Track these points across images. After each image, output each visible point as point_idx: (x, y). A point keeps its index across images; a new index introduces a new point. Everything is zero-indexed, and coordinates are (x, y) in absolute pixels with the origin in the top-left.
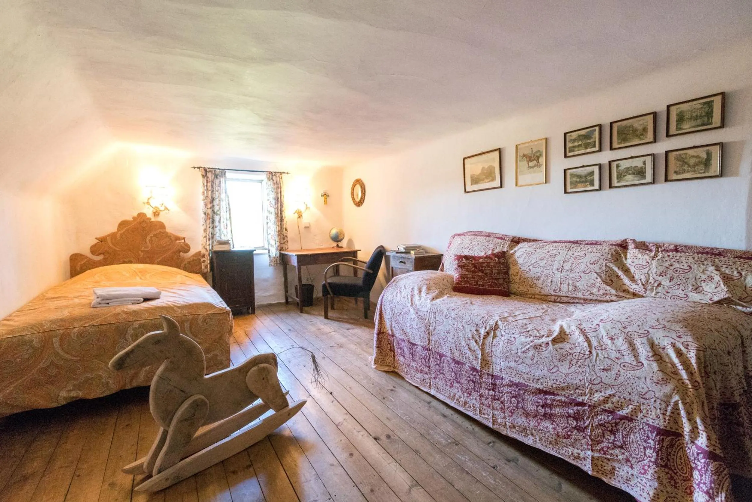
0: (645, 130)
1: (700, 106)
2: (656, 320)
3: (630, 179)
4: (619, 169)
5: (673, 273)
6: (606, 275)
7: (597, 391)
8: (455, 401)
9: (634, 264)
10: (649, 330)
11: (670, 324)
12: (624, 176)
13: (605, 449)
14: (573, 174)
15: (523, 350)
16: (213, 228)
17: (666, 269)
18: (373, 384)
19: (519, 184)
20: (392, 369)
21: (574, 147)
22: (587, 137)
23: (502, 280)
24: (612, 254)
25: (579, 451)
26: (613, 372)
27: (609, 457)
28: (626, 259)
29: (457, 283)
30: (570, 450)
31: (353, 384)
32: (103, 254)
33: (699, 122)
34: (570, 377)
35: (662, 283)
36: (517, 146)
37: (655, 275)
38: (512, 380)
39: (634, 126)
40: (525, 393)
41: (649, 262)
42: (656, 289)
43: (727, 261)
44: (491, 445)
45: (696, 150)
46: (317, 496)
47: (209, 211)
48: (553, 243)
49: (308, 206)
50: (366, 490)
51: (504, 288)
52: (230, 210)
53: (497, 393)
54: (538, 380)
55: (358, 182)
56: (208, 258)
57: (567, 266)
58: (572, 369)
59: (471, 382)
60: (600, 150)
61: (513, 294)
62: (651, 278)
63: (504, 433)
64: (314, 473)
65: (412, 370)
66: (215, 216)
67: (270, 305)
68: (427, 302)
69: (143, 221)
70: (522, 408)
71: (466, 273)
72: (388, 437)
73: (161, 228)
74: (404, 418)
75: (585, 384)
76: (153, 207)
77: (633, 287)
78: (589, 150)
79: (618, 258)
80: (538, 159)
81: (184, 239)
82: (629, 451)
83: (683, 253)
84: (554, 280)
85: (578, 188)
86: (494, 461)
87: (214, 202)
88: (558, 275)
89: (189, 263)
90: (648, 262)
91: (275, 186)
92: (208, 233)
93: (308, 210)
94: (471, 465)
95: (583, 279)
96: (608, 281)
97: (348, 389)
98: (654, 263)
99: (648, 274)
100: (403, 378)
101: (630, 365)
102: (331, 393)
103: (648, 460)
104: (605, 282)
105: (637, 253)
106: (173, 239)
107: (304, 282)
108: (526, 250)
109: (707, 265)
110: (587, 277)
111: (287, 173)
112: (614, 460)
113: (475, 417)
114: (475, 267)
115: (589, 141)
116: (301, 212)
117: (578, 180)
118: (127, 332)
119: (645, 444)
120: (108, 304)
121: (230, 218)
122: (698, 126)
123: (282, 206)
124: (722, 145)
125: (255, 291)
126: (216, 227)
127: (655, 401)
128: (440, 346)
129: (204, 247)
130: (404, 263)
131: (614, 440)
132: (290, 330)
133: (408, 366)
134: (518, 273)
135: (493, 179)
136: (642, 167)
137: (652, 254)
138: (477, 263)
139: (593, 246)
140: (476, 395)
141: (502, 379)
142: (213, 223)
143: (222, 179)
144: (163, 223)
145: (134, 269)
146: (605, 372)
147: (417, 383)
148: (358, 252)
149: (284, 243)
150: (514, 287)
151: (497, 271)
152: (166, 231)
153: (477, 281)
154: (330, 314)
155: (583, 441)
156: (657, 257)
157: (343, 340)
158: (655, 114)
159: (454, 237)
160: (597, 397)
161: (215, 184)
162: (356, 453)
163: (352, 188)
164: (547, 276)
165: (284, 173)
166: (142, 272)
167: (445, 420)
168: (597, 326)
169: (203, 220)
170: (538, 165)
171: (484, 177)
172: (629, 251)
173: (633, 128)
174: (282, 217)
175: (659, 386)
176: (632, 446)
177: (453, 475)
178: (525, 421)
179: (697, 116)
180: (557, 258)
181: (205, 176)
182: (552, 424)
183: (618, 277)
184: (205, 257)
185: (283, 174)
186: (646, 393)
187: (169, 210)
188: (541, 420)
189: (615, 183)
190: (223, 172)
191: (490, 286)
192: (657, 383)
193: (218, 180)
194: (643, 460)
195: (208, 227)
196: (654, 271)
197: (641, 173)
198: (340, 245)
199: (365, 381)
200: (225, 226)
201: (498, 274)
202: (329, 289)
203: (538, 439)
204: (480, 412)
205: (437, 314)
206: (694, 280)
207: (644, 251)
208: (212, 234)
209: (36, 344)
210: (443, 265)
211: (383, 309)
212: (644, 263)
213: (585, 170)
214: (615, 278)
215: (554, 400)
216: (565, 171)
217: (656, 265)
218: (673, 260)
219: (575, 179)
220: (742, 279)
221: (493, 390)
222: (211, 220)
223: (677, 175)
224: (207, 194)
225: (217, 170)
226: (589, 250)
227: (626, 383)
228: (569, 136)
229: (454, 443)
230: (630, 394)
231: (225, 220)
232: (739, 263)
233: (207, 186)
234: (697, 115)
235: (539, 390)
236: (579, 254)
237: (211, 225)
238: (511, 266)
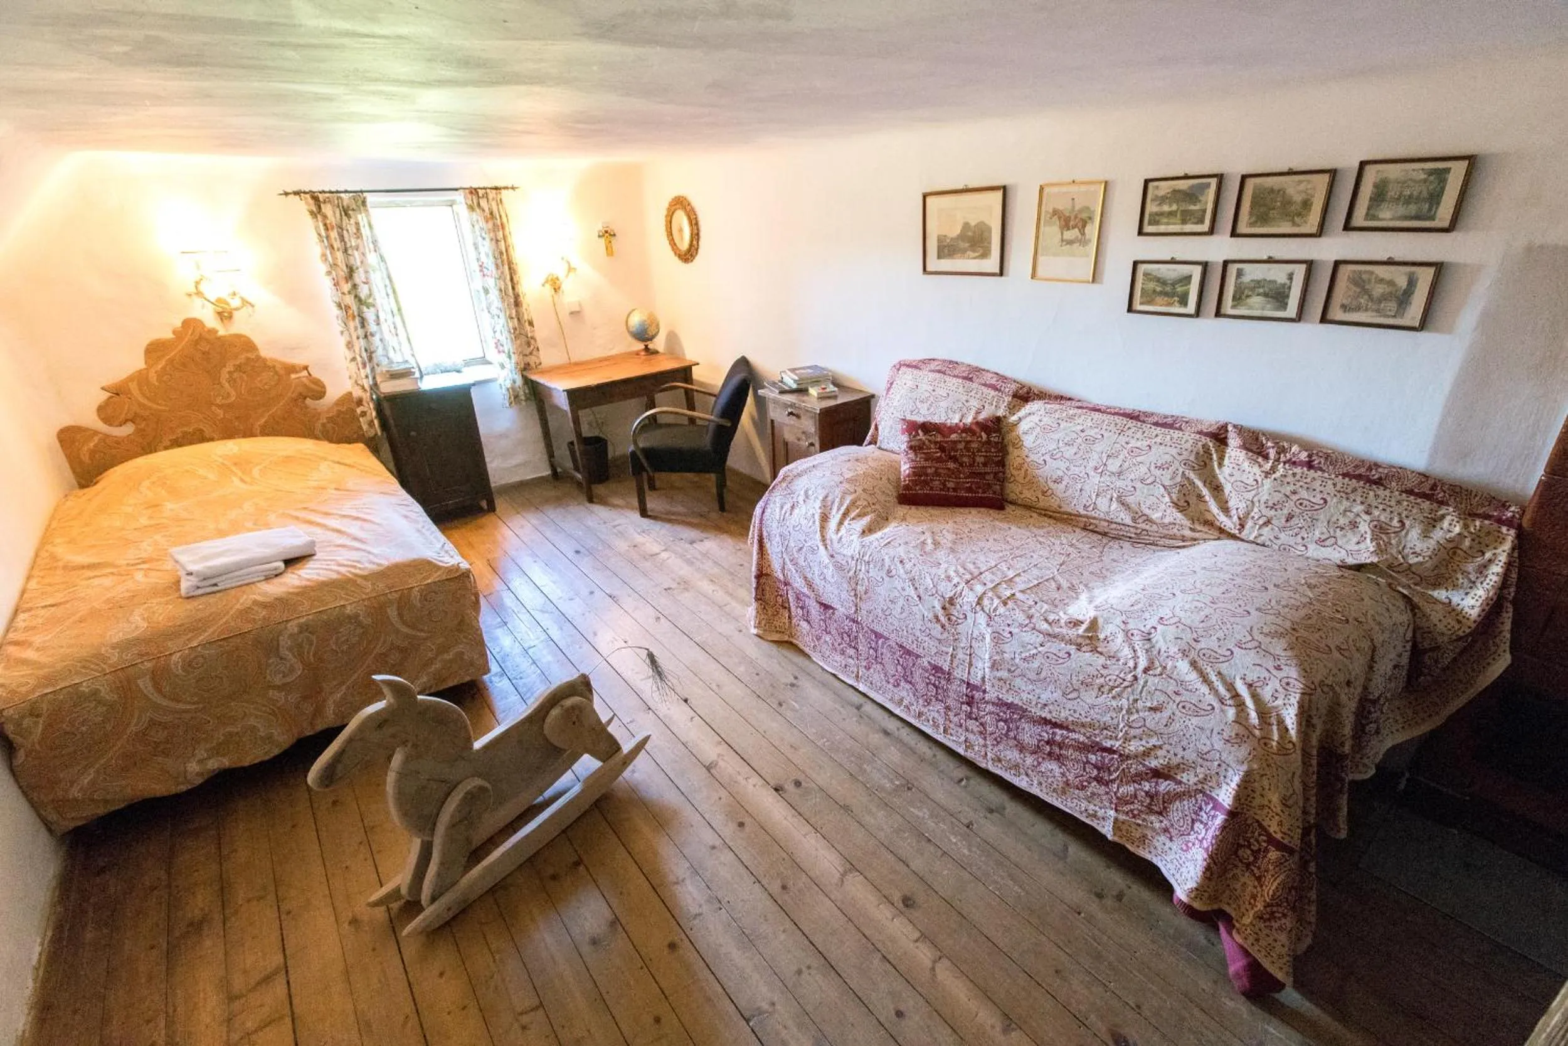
0: (1307, 204)
1: (1423, 176)
2: (1249, 629)
3: (1256, 304)
4: (1240, 280)
5: (1294, 509)
6: (1179, 491)
7: (1135, 737)
8: (902, 708)
9: (1232, 479)
10: (1233, 649)
11: (1269, 639)
12: (1248, 296)
13: (1136, 812)
14: (1149, 274)
15: (1023, 655)
16: (366, 336)
17: (1284, 499)
18: (757, 674)
19: (1040, 272)
20: (786, 638)
21: (1162, 214)
22: (1191, 196)
23: (992, 476)
24: (1197, 453)
25: (1097, 808)
26: (1166, 714)
27: (1140, 822)
28: (1220, 465)
29: (907, 487)
30: (1084, 805)
31: (720, 675)
32: (133, 421)
33: (1413, 209)
34: (1096, 710)
35: (1273, 522)
36: (1042, 189)
37: (1263, 506)
38: (1000, 696)
39: (1287, 192)
40: (1020, 719)
41: (1260, 480)
42: (1259, 528)
43: (1388, 499)
44: (963, 783)
45: (1392, 268)
46: (700, 906)
47: (349, 300)
48: (1093, 413)
49: (572, 266)
50: (775, 888)
51: (994, 493)
52: (394, 292)
53: (975, 710)
54: (1045, 705)
55: (680, 203)
56: (372, 406)
57: (1114, 465)
58: (1101, 699)
59: (930, 686)
60: (1211, 231)
61: (1011, 503)
62: (1256, 510)
63: (983, 765)
64: (688, 865)
65: (825, 646)
66: (365, 309)
67: (522, 485)
68: (852, 538)
69: (201, 338)
70: (1015, 738)
71: (924, 463)
72: (798, 784)
73: (248, 351)
74: (819, 744)
75: (1118, 725)
76: (213, 300)
77: (1222, 519)
78: (1189, 228)
79: (1207, 461)
80: (1084, 226)
81: (306, 368)
82: (1170, 821)
83: (1320, 473)
84: (1086, 487)
85: (1156, 304)
86: (968, 814)
87: (355, 275)
88: (1096, 479)
89: (330, 419)
90: (1256, 480)
91: (490, 225)
92: (357, 351)
93: (572, 275)
94: (933, 824)
95: (1138, 492)
96: (1182, 503)
97: (714, 687)
98: (1268, 483)
99: (1252, 502)
100: (807, 656)
101: (1194, 707)
102: (686, 701)
103: (1195, 836)
104: (1176, 505)
105: (1241, 459)
106: (282, 372)
107: (586, 432)
108: (1040, 421)
109: (1354, 500)
110: (1145, 491)
111: (513, 188)
112: (1146, 827)
113: (935, 736)
114: (942, 449)
115: (1192, 207)
116: (557, 279)
117: (1158, 289)
118: (278, 645)
119: (1194, 816)
120: (215, 585)
121: (399, 310)
122: (1406, 218)
123: (512, 271)
124: (1439, 267)
125: (487, 460)
126: (372, 335)
127: (1219, 765)
128: (875, 621)
129: (356, 382)
130: (798, 416)
131: (1150, 804)
132: (577, 552)
133: (817, 639)
134: (1021, 465)
135: (985, 255)
136: (1285, 284)
137: (1268, 466)
138: (947, 442)
139: (1167, 430)
140: (940, 707)
141: (984, 692)
142: (363, 326)
143: (359, 217)
144: (248, 338)
145: (220, 460)
146: (1152, 712)
147: (833, 667)
148: (693, 368)
149: (531, 353)
150: (1014, 490)
151: (982, 460)
152: (259, 358)
153: (945, 481)
154: (650, 505)
155: (1104, 798)
156: (1274, 472)
157: (685, 571)
158: (1333, 173)
159: (899, 370)
160: (1134, 747)
161: (347, 230)
162: (747, 820)
163: (666, 216)
164: (1075, 478)
165: (506, 188)
166: (241, 464)
167: (887, 740)
168: (1153, 630)
169: (340, 322)
170: (1083, 241)
171: (967, 245)
172: (1229, 450)
173: (1283, 197)
174: (517, 297)
175: (1230, 745)
176: (1175, 814)
177: (906, 845)
178: (1018, 756)
179: (1410, 197)
180: (1098, 447)
181: (317, 212)
182: (1060, 767)
183: (1200, 497)
184: (364, 403)
185: (503, 191)
186: (1209, 752)
187: (253, 306)
188: (1043, 759)
189: (1228, 307)
190: (359, 199)
191: (969, 490)
192: (1228, 741)
193: (352, 221)
194: (1189, 834)
195: (354, 338)
196: (1263, 499)
197: (1279, 296)
198: (651, 346)
199: (742, 669)
200: (393, 331)
201: (985, 464)
202: (644, 461)
203: (1036, 782)
204: (945, 731)
205: (871, 566)
206: (1325, 524)
207: (1255, 457)
208: (366, 350)
209: (105, 694)
210: (876, 428)
211: (765, 534)
212: (1251, 481)
213: (1175, 270)
214: (1195, 498)
215: (1067, 738)
216: (1136, 264)
217: (1269, 489)
218: (1301, 483)
219: (1151, 285)
220: (1403, 533)
221: (968, 704)
222: (357, 319)
223: (1345, 311)
224: (335, 259)
225: (342, 195)
226: (1158, 440)
227: (1182, 733)
228: (1153, 187)
229: (903, 786)
230: (1184, 749)
231: (390, 316)
232: (1405, 503)
233: (328, 237)
234: (1412, 194)
235: (1045, 719)
236: (1139, 444)
237: (360, 332)
238: (1011, 449)
